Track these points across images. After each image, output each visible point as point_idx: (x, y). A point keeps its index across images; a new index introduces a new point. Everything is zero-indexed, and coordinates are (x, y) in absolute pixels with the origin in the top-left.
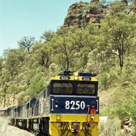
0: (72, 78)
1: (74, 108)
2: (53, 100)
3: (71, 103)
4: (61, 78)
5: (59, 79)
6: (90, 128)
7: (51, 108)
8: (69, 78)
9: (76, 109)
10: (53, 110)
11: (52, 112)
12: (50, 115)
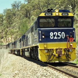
0: (54, 14)
1: (57, 38)
2: (40, 32)
3: (54, 34)
4: (45, 14)
5: (44, 15)
6: (69, 53)
7: (39, 39)
8: (52, 14)
9: (59, 38)
10: (40, 40)
11: (40, 42)
12: (38, 44)
